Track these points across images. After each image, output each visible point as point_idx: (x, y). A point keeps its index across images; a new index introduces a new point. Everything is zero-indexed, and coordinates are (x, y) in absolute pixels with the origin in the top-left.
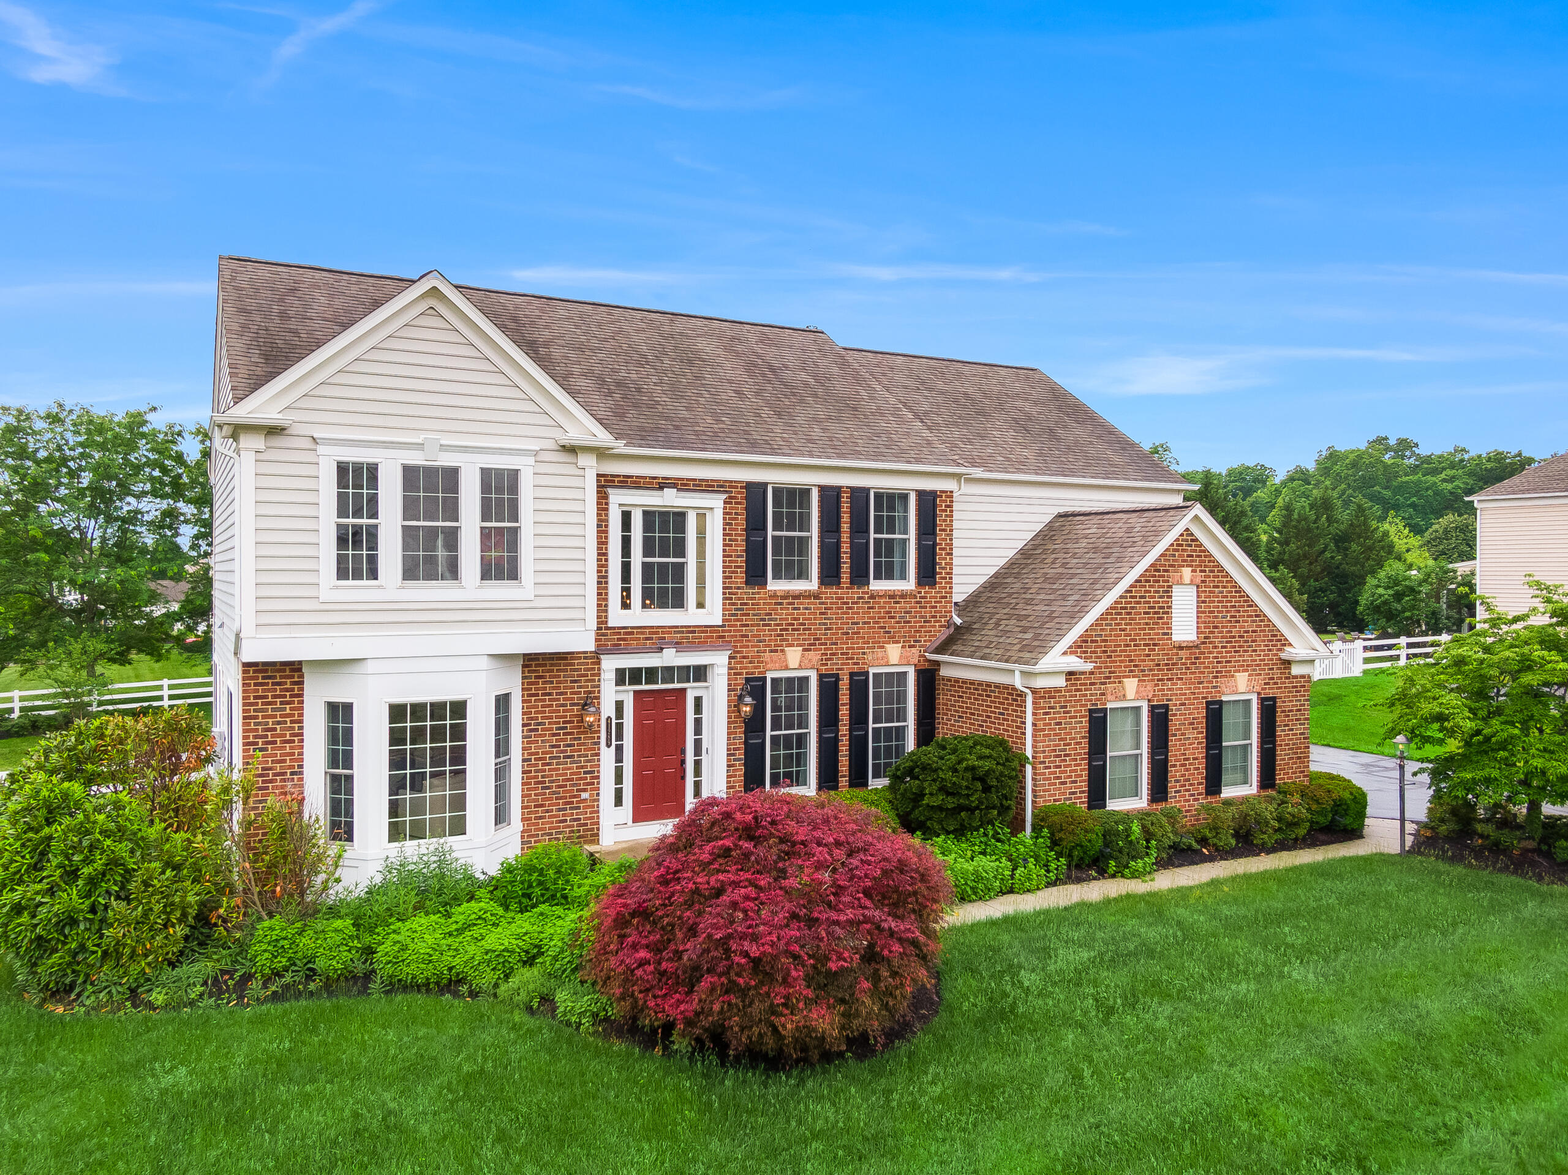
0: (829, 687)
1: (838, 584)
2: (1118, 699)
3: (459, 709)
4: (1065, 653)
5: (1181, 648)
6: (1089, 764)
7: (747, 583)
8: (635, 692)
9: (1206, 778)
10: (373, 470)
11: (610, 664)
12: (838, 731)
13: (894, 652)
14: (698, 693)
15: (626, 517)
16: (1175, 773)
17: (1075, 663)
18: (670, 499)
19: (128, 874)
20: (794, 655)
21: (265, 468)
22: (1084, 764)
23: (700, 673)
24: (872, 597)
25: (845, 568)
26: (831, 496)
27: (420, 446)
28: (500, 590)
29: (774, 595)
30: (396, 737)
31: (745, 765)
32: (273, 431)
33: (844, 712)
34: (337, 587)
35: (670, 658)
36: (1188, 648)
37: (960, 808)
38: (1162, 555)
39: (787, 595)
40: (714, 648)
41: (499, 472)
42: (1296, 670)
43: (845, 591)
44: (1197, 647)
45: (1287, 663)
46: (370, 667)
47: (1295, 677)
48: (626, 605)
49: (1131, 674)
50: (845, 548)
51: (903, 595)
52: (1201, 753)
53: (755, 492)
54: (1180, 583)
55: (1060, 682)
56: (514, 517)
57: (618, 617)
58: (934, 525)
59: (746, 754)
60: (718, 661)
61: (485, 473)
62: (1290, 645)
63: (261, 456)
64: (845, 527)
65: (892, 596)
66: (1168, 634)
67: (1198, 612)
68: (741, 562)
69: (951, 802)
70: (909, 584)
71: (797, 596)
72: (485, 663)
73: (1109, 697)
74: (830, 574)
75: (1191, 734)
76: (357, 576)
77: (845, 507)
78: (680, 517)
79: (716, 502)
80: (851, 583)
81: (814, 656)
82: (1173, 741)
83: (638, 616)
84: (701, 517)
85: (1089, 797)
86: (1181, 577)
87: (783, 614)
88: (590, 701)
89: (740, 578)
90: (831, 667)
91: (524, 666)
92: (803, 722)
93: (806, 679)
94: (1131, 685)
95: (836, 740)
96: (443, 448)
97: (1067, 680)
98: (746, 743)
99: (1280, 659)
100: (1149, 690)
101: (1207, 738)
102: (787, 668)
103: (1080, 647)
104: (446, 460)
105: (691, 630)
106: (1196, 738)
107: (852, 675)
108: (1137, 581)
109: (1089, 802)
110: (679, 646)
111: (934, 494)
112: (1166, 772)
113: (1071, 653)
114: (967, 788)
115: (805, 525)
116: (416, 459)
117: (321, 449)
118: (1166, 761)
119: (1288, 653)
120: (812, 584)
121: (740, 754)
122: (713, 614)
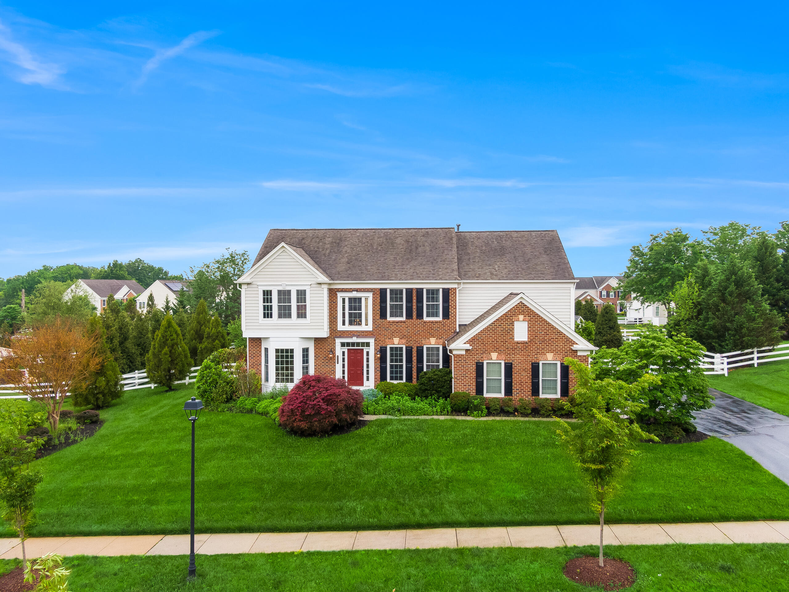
0: (409, 351)
1: (412, 318)
2: (488, 359)
3: (292, 351)
4: (465, 343)
5: (518, 343)
6: (476, 380)
7: (380, 318)
8: (348, 349)
9: (532, 390)
10: (271, 291)
11: (338, 341)
12: (412, 364)
13: (433, 340)
14: (368, 350)
15: (344, 300)
16: (515, 387)
17: (468, 347)
18: (355, 294)
19: (217, 383)
20: (396, 340)
21: (247, 292)
22: (474, 380)
23: (368, 344)
24: (425, 323)
25: (415, 314)
26: (409, 292)
27: (281, 285)
28: (302, 321)
29: (389, 322)
30: (277, 357)
31: (380, 372)
32: (248, 284)
33: (414, 359)
34: (262, 320)
35: (355, 340)
36: (521, 343)
37: (426, 390)
38: (509, 311)
39: (394, 322)
40: (370, 337)
41: (301, 291)
42: (579, 354)
43: (415, 320)
44: (526, 343)
45: (576, 351)
46: (271, 339)
47: (579, 356)
48: (344, 324)
49: (495, 351)
50: (414, 307)
51: (436, 322)
52: (529, 381)
53: (383, 292)
54: (518, 320)
55: (463, 353)
56: (305, 302)
57: (340, 327)
58: (449, 299)
59: (380, 369)
60: (372, 341)
61: (298, 291)
62: (577, 344)
63: (246, 290)
64: (414, 301)
65: (432, 322)
66: (512, 338)
67: (528, 331)
68: (379, 312)
69: (423, 388)
70: (440, 318)
71: (398, 322)
72: (298, 339)
73: (484, 359)
74: (409, 315)
75: (524, 374)
76: (268, 317)
77: (414, 294)
78: (360, 299)
79: (370, 295)
80: (417, 318)
81: (404, 341)
82: (514, 376)
83: (348, 328)
84: (366, 299)
85: (476, 391)
86: (518, 319)
87: (393, 328)
88: (333, 351)
89: (378, 317)
90: (411, 344)
91: (315, 340)
92: (401, 361)
93: (402, 348)
94: (494, 355)
95: (412, 367)
96: (287, 285)
97: (466, 352)
98: (380, 366)
99: (571, 349)
100: (503, 356)
101: (532, 375)
102: (394, 344)
103: (470, 342)
104: (288, 288)
105: (363, 332)
106: (526, 375)
107: (417, 347)
108: (497, 320)
109: (476, 393)
110: (358, 337)
111: (448, 289)
112: (511, 386)
113: (468, 343)
114: (427, 383)
115: (401, 300)
116: (281, 288)
117: (259, 287)
118: (511, 382)
119: (575, 347)
120: (404, 319)
121: (379, 369)
122: (370, 328)
